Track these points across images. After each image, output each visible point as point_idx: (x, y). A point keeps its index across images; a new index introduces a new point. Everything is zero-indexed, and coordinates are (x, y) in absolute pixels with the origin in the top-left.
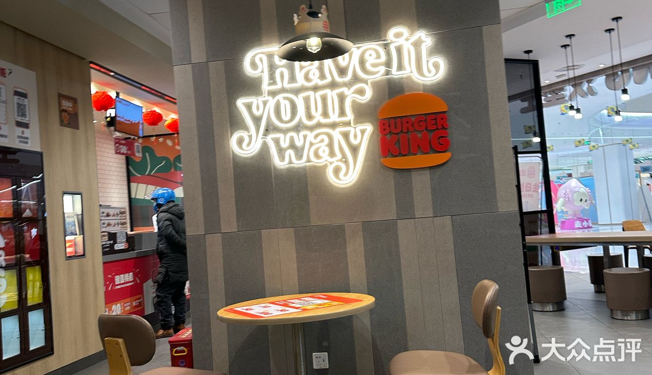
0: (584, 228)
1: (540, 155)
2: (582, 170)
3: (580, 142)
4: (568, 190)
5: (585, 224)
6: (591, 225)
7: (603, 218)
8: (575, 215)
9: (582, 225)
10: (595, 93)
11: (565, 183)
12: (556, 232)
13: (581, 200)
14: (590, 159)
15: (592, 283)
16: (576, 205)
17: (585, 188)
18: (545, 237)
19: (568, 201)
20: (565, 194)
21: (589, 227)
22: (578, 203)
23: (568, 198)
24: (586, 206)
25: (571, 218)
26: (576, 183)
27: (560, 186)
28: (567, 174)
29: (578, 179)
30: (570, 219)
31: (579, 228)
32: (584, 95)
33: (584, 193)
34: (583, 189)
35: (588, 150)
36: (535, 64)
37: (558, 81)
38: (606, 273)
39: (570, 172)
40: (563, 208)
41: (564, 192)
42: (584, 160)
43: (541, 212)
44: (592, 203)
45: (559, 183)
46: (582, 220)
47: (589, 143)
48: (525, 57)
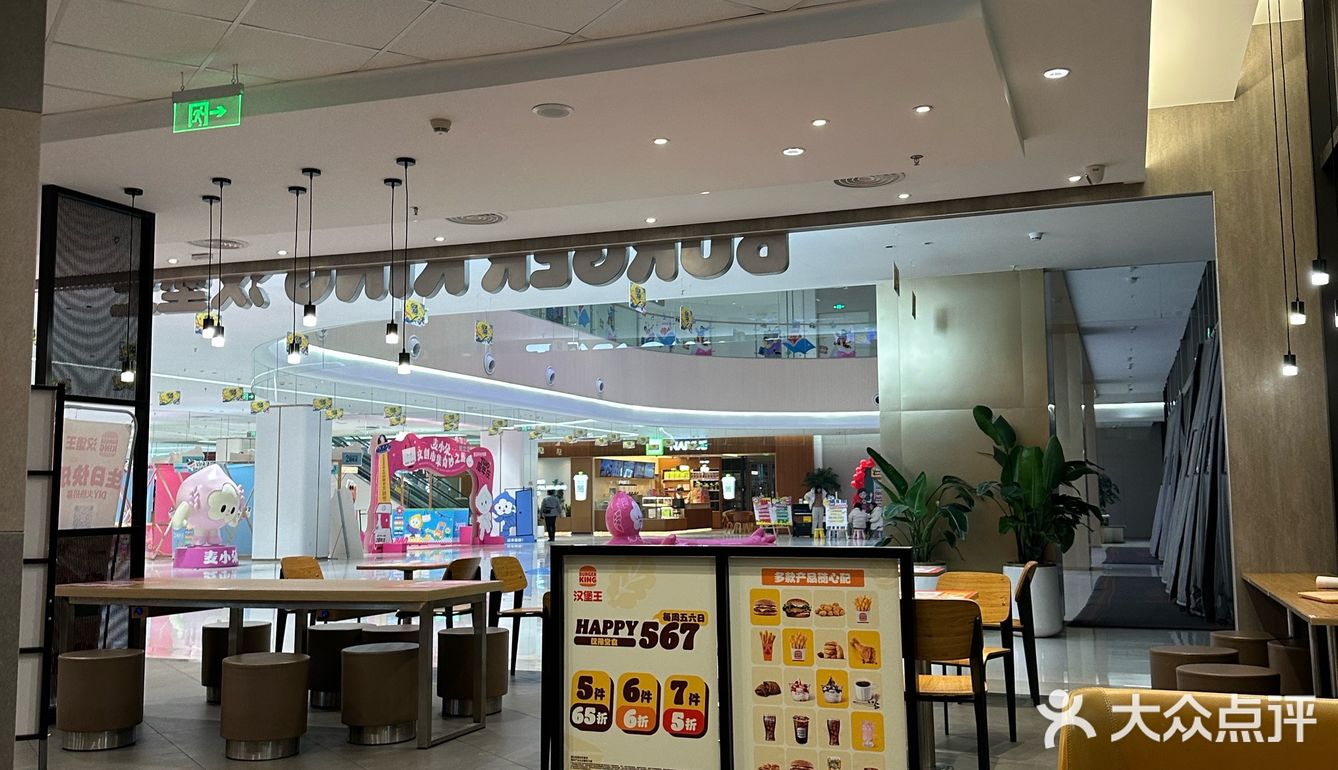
0: (220, 565)
1: (132, 410)
2: (236, 448)
3: (233, 392)
4: (200, 487)
5: (225, 557)
6: (235, 560)
7: (261, 547)
8: (207, 538)
9: (218, 559)
10: (263, 302)
11: (196, 471)
12: (147, 574)
13: (223, 509)
14: (253, 427)
15: (203, 684)
16: (211, 517)
17: (235, 485)
18: (118, 585)
19: (197, 509)
20: (192, 494)
21: (231, 564)
22: (215, 515)
23: (198, 501)
24: (231, 521)
25: (198, 543)
26: (217, 473)
27: (186, 475)
28: (205, 453)
29: (224, 467)
30: (195, 546)
31: (212, 566)
32: (243, 302)
33: (231, 495)
34: (230, 487)
35: (248, 410)
36: (147, 221)
37: (192, 264)
38: (227, 665)
39: (212, 449)
40: (185, 522)
41: (192, 489)
42: (243, 429)
43: (120, 530)
44: (244, 515)
45: (186, 471)
46: (219, 550)
47: (252, 397)
48: (127, 200)
